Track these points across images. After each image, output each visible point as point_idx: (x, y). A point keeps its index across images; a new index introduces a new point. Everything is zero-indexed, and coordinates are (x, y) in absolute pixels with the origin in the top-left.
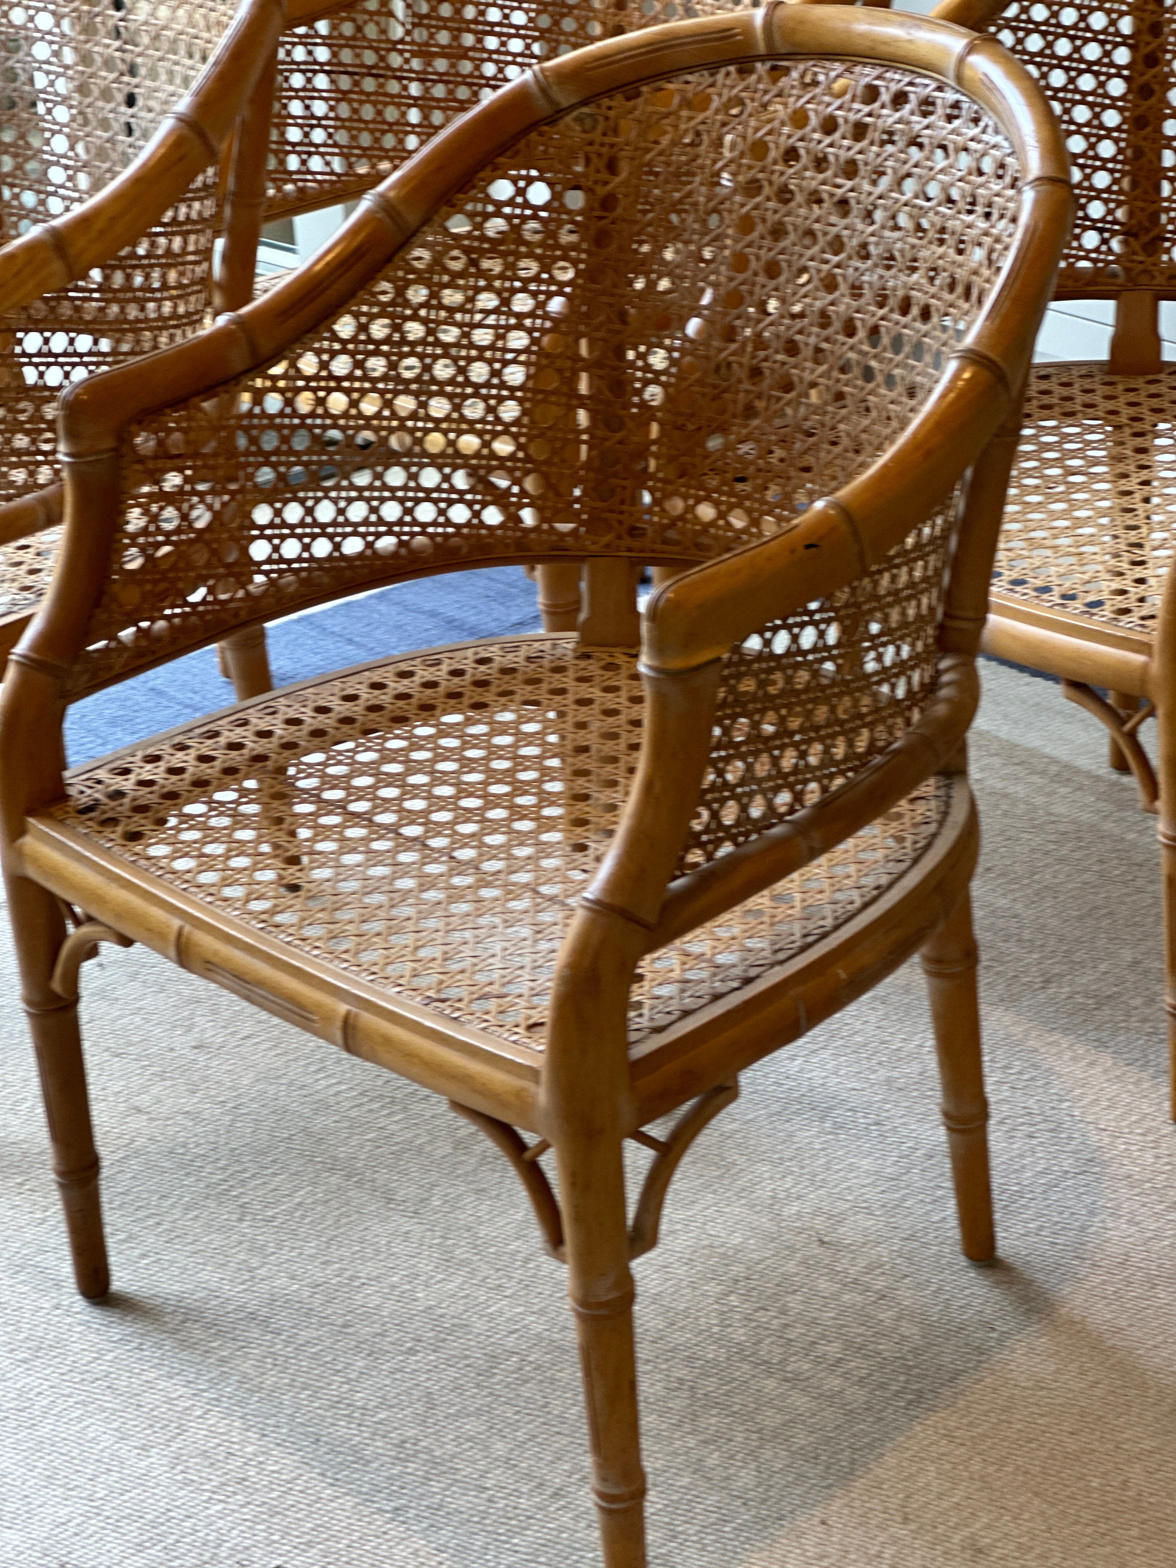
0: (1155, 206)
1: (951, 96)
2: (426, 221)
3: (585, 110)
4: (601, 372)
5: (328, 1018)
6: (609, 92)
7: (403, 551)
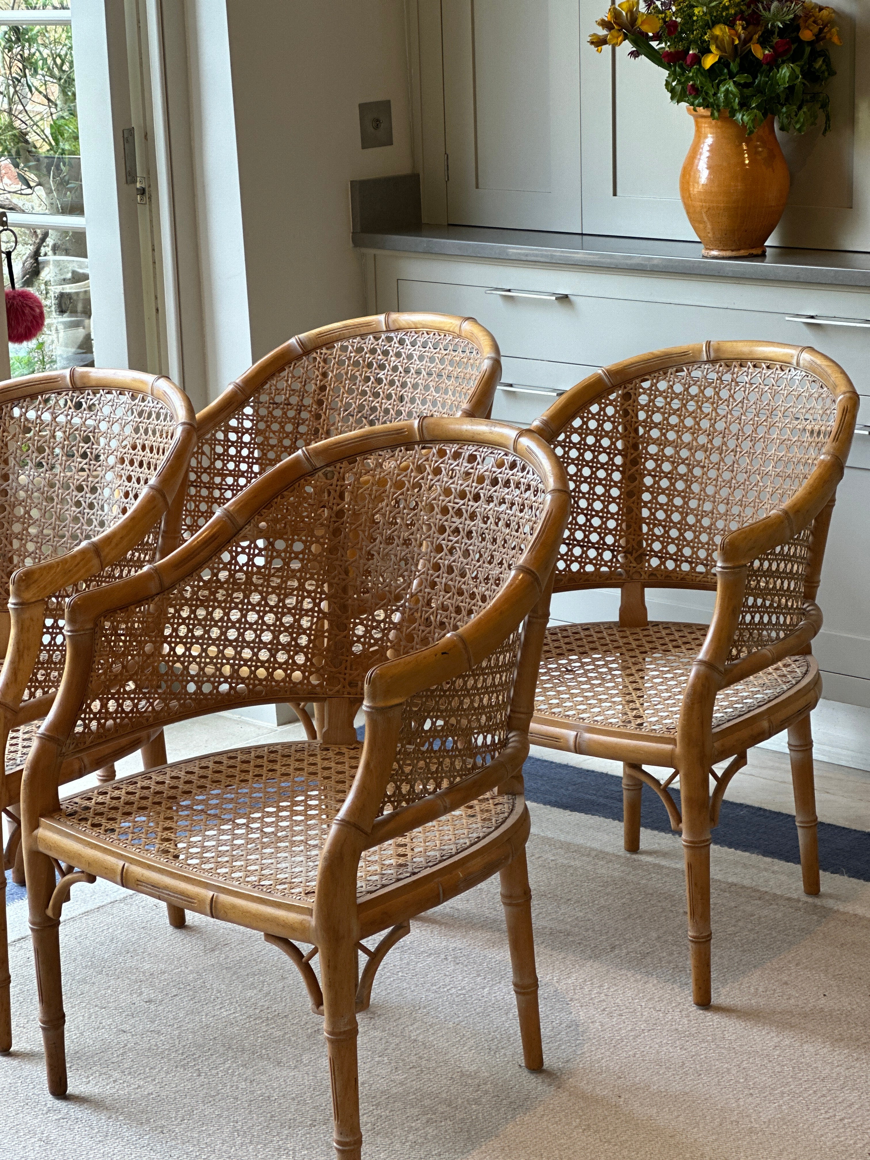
0: (640, 538)
1: (511, 458)
2: (248, 522)
3: (329, 469)
4: (336, 601)
5: (202, 901)
6: (340, 460)
7: (232, 692)
